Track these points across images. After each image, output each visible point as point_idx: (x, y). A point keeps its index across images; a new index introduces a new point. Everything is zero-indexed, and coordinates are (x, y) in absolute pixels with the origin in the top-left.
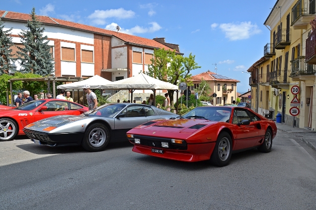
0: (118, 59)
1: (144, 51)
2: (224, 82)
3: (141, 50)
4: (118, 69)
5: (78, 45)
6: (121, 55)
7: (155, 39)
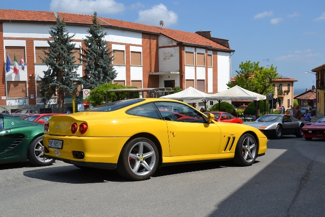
0: (168, 60)
1: (195, 51)
2: (280, 81)
3: (192, 50)
4: (171, 73)
5: (128, 46)
6: (172, 56)
7: (198, 33)
